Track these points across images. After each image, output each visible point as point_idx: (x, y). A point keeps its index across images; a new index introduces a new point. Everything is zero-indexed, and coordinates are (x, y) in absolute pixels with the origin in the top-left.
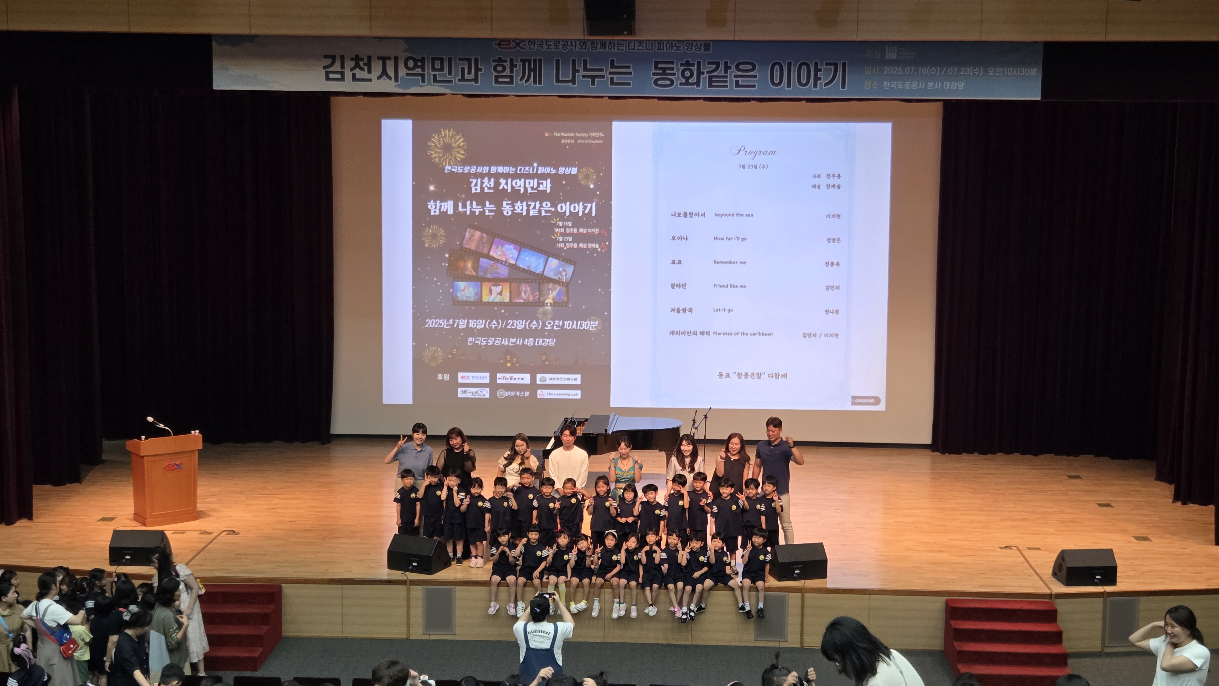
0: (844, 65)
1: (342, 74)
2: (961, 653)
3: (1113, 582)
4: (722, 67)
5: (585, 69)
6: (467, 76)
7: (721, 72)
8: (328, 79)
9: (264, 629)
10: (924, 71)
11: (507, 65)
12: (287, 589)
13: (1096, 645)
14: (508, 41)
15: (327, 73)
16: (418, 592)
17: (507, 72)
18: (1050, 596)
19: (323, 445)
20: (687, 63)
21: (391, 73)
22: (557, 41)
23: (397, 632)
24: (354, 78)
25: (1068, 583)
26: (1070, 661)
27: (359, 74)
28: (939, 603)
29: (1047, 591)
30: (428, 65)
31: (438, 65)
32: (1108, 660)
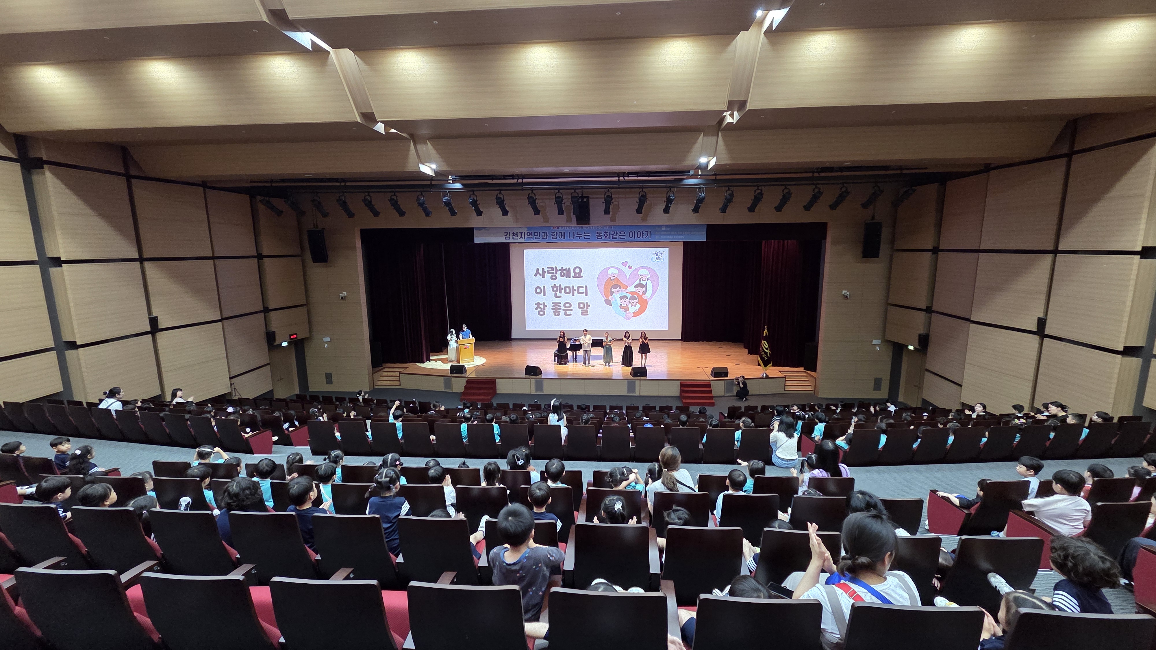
0: (650, 232)
1: (510, 237)
2: (684, 396)
3: (728, 377)
4: (616, 233)
5: (577, 234)
6: (544, 237)
7: (615, 234)
8: (506, 239)
9: (491, 391)
10: (673, 233)
11: (555, 234)
12: (497, 380)
13: (722, 394)
14: (556, 227)
15: (506, 237)
16: (533, 381)
17: (555, 236)
18: (709, 380)
19: (510, 341)
20: (606, 232)
21: (523, 237)
22: (569, 227)
23: (528, 392)
24: (513, 239)
25: (714, 377)
26: (714, 398)
27: (515, 237)
28: (678, 383)
29: (709, 379)
30: (533, 234)
31: (536, 235)
32: (725, 398)
